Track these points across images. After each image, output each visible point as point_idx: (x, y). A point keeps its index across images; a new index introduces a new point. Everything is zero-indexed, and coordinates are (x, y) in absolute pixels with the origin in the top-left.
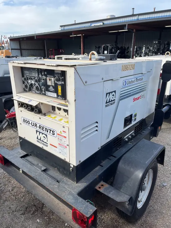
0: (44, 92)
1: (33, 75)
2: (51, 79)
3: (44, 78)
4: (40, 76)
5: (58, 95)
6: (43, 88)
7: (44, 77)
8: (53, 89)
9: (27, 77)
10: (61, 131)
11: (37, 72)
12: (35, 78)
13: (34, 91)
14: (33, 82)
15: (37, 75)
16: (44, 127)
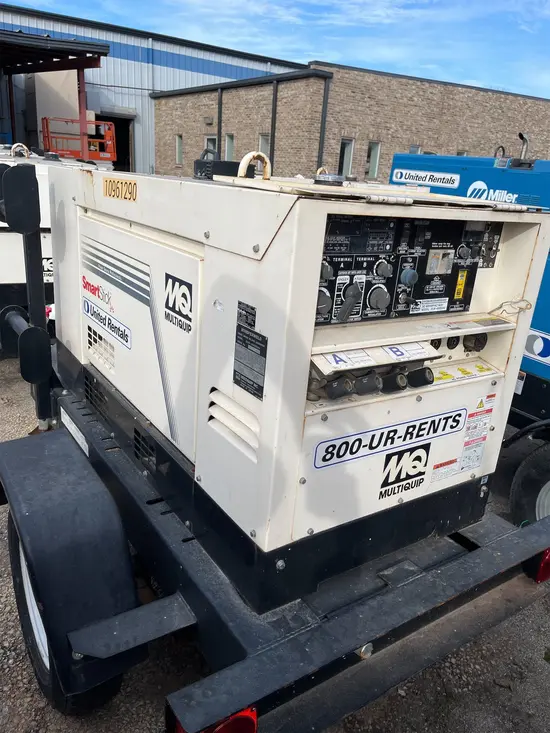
0: (400, 307)
1: (369, 249)
3: (416, 255)
4: (403, 248)
5: (451, 303)
6: (402, 291)
7: (418, 251)
8: (442, 287)
9: (333, 262)
11: (392, 234)
12: (378, 258)
13: (358, 313)
14: (361, 278)
15: (388, 247)
16: (426, 423)
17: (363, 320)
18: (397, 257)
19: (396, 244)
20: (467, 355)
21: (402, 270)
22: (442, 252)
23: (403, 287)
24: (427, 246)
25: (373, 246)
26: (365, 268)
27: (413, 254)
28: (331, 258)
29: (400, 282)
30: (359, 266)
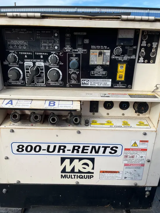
0: (73, 82)
1: (43, 48)
2: (104, 53)
3: (79, 53)
4: (68, 49)
5: (115, 82)
6: (73, 73)
7: (80, 51)
8: (104, 73)
9: (18, 55)
10: (135, 143)
11: (57, 40)
12: (50, 54)
13: (43, 82)
14: (41, 64)
15: (56, 48)
16: (89, 147)
17: (47, 86)
18: (65, 53)
19: (62, 46)
20: (139, 115)
21: (69, 61)
22: (98, 51)
23: (73, 71)
24: (88, 48)
25: (45, 47)
26: (42, 59)
27: (77, 52)
28: (18, 52)
29: (69, 68)
30: (38, 57)
